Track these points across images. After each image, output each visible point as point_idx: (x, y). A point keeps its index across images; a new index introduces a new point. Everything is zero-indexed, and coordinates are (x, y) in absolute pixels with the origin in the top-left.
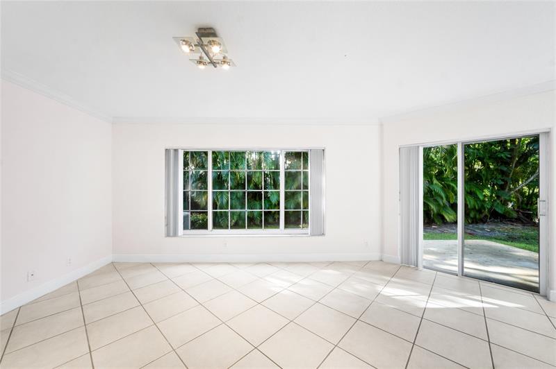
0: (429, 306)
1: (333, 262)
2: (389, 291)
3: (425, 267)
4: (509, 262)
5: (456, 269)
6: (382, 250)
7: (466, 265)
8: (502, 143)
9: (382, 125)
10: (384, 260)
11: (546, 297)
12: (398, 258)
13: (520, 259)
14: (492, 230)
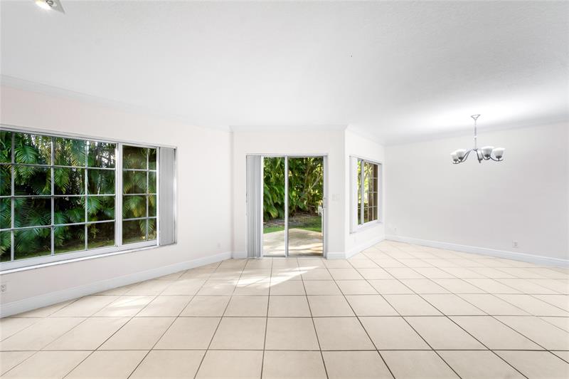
0: (272, 284)
1: (187, 271)
2: (242, 282)
3: (264, 256)
4: (308, 241)
5: (284, 253)
6: (232, 248)
7: (290, 248)
8: (302, 159)
9: (232, 133)
10: (235, 257)
11: (326, 258)
12: (245, 253)
13: (313, 238)
14: (297, 221)
